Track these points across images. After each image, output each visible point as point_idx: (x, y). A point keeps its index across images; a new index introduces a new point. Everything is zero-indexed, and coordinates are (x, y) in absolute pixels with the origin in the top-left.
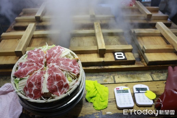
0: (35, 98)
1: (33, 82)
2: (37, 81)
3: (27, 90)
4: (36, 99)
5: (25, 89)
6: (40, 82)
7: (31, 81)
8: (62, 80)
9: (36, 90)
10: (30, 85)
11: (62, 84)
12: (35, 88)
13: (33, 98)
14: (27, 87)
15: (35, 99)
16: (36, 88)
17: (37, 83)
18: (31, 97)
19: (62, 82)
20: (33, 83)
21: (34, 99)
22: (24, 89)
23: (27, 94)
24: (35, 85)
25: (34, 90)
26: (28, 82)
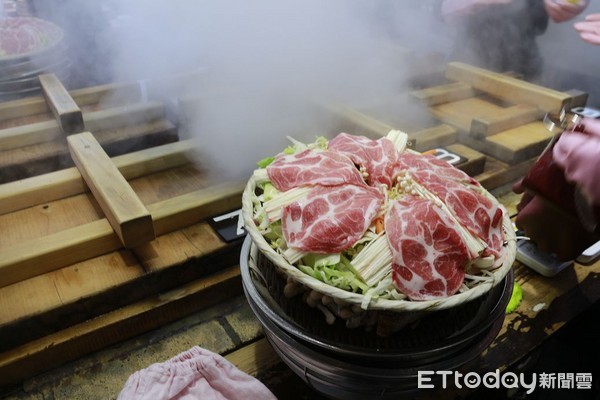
0: (452, 288)
1: (419, 236)
2: (425, 227)
3: (408, 276)
4: (458, 292)
5: (399, 277)
6: (440, 225)
7: (404, 237)
8: (480, 205)
9: (440, 258)
10: (412, 251)
11: (485, 218)
12: (432, 254)
13: (444, 293)
14: (402, 263)
15: (455, 291)
16: (440, 253)
17: (432, 232)
18: (437, 294)
19: (484, 212)
20: (420, 239)
21: (449, 295)
22: (394, 277)
23: (416, 290)
24: (428, 242)
25: (436, 264)
26: (400, 245)
